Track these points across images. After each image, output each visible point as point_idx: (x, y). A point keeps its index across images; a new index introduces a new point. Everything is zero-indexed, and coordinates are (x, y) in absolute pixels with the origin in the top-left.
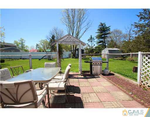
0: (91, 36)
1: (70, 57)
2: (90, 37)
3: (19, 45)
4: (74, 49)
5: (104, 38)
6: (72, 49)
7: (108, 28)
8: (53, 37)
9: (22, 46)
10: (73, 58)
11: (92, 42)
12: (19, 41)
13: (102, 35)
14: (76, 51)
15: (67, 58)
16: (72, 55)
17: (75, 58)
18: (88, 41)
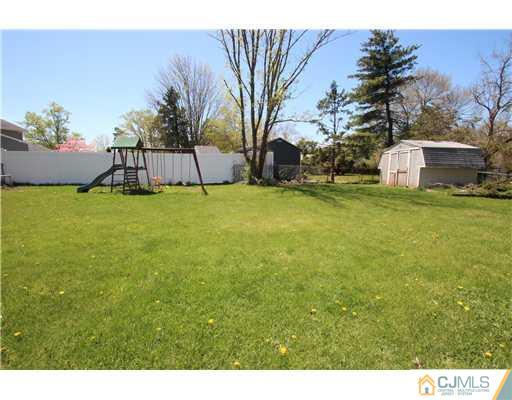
0: (334, 86)
1: (237, 179)
2: (330, 91)
3: (48, 129)
4: (259, 144)
5: (385, 99)
6: (250, 145)
7: (406, 53)
8: (172, 97)
9: (57, 133)
10: (252, 183)
11: (338, 115)
12: (44, 116)
13: (376, 87)
14: (266, 152)
15: (226, 183)
16: (248, 168)
17: (262, 184)
18: (319, 107)
